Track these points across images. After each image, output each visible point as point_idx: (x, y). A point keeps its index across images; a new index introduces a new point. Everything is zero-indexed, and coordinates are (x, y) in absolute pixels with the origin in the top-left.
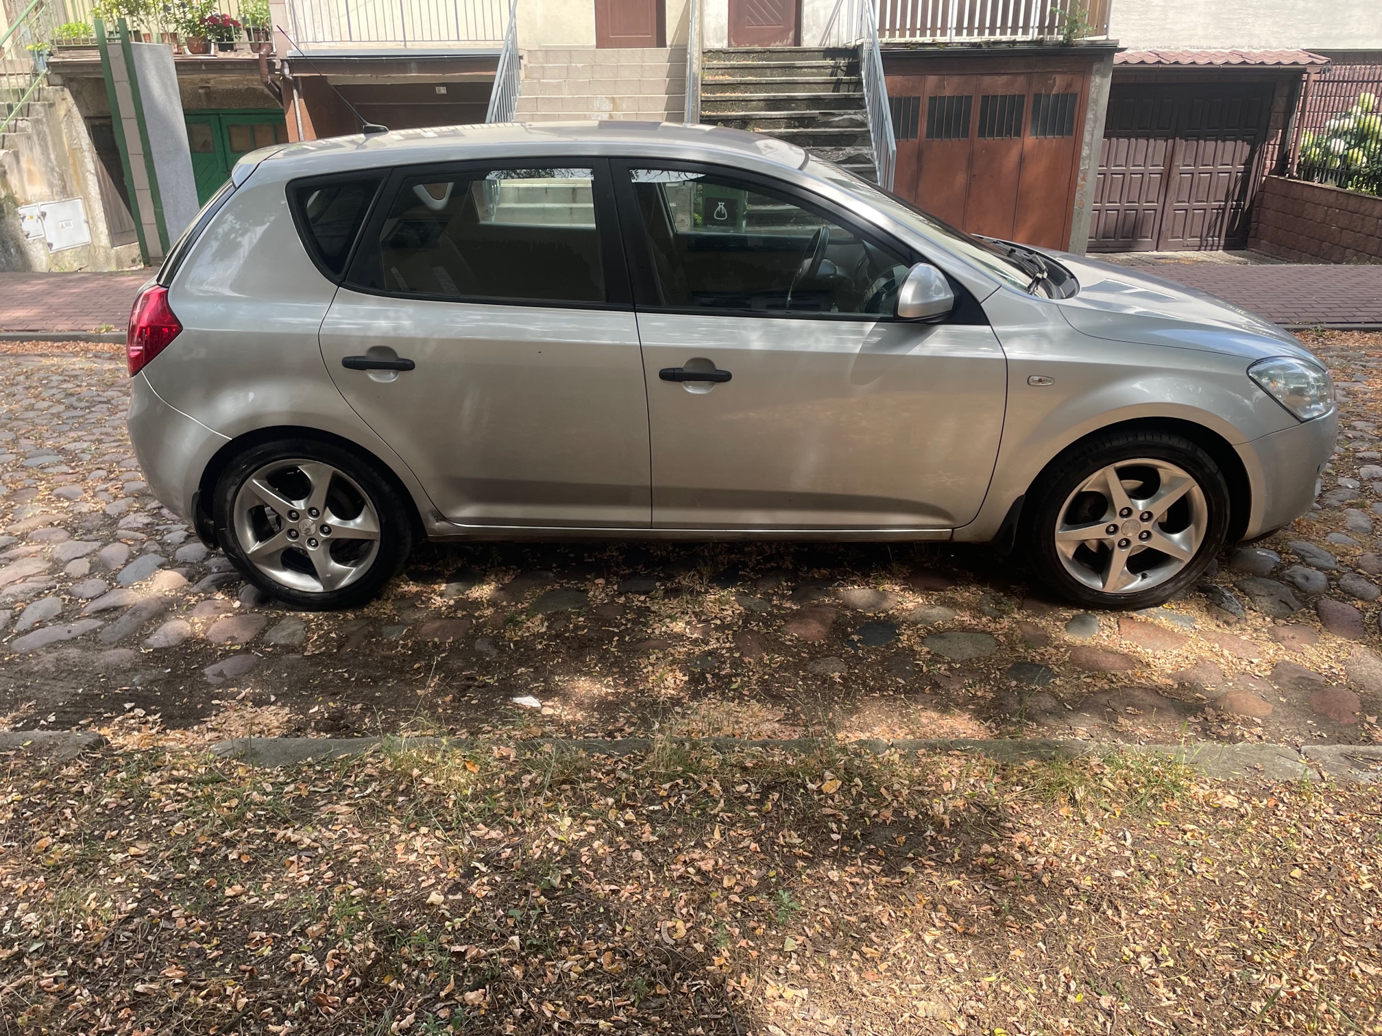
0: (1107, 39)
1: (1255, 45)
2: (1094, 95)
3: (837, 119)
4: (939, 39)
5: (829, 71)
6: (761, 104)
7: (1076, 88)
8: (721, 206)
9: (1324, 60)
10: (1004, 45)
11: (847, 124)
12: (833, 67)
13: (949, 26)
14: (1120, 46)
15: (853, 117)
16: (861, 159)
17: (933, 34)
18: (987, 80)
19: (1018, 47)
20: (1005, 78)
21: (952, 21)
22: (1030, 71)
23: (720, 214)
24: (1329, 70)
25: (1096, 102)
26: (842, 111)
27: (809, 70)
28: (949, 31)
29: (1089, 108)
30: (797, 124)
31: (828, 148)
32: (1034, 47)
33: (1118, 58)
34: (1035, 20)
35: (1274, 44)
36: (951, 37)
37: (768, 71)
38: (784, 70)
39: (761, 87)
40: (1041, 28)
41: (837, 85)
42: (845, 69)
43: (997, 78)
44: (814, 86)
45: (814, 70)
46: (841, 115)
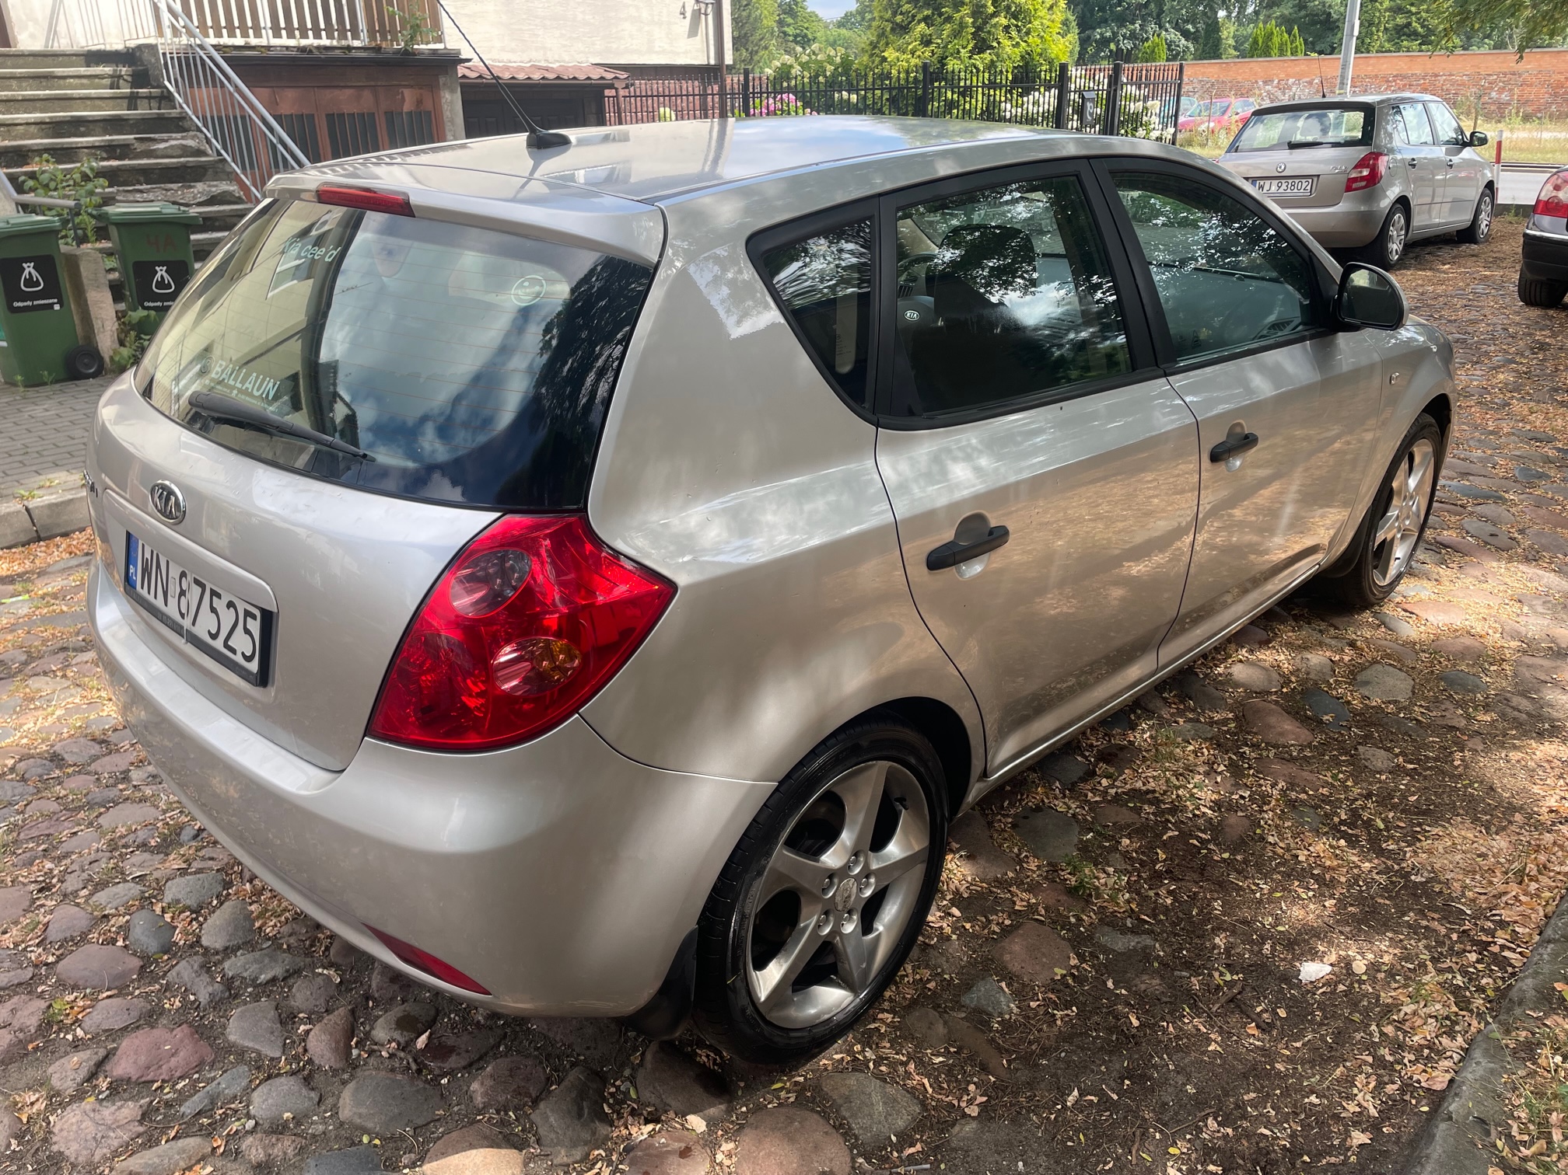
0: (445, 48)
1: (550, 59)
2: (448, 113)
3: (162, 146)
4: (253, 41)
5: (107, 81)
6: (33, 129)
7: (428, 105)
8: (29, 269)
9: (623, 75)
10: (337, 52)
11: (179, 152)
12: (111, 76)
13: (262, 25)
14: (463, 56)
15: (184, 142)
16: (228, 198)
17: (245, 35)
18: (329, 94)
19: (354, 54)
20: (348, 92)
21: (265, 19)
22: (373, 83)
23: (30, 282)
24: (632, 85)
25: (452, 121)
26: (165, 136)
27: (77, 81)
28: (263, 31)
29: (447, 128)
30: (105, 155)
31: (174, 186)
32: (373, 55)
33: (461, 70)
34: (362, 24)
35: (567, 59)
36: (267, 39)
37: (14, 83)
38: (37, 81)
39: (17, 105)
40: (372, 33)
41: (132, 101)
42: (129, 79)
43: (337, 92)
44: (98, 102)
45: (85, 81)
46: (166, 141)
